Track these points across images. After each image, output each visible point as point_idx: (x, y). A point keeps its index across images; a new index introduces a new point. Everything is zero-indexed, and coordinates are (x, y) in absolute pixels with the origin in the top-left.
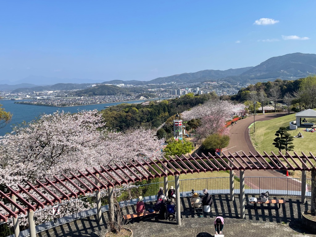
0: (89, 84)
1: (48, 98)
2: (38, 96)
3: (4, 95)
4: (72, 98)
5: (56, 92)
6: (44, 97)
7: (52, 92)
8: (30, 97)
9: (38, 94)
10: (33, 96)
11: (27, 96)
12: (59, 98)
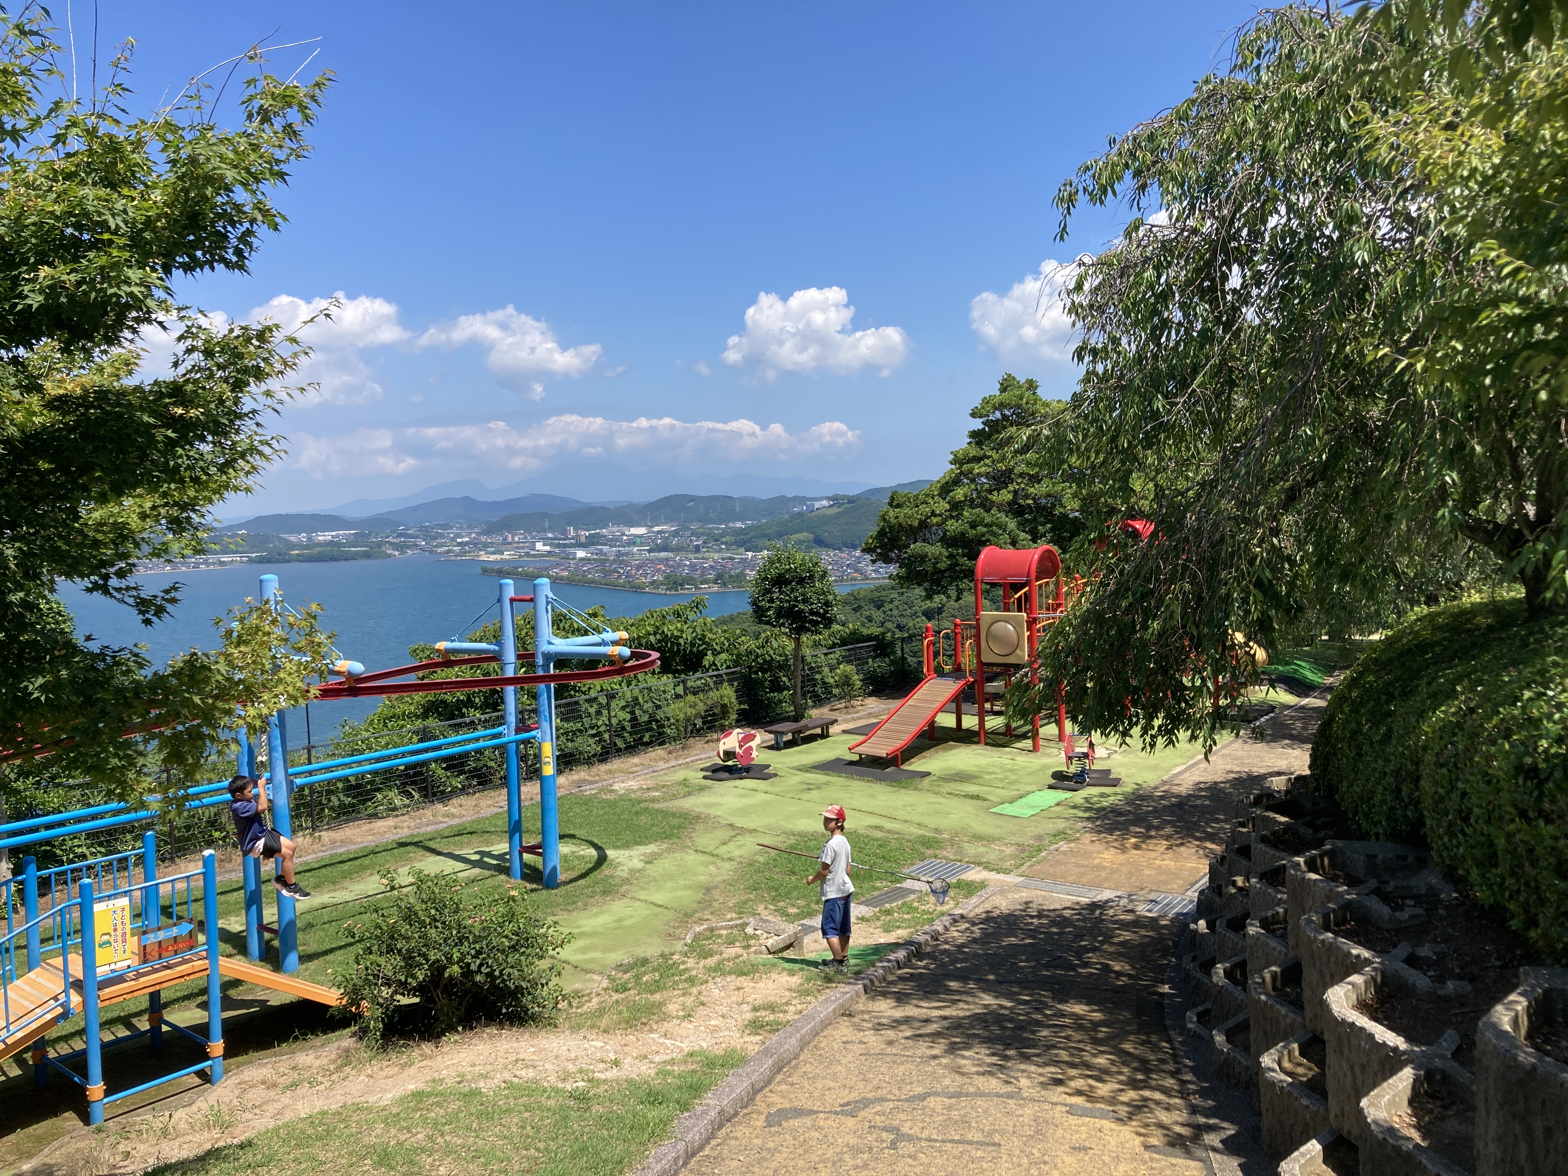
0: (802, 500)
1: (619, 554)
2: (583, 546)
3: (453, 539)
4: (716, 556)
5: (659, 532)
6: (605, 548)
7: (642, 531)
8: (548, 548)
9: (583, 540)
10: (565, 546)
11: (539, 546)
12: (663, 554)
